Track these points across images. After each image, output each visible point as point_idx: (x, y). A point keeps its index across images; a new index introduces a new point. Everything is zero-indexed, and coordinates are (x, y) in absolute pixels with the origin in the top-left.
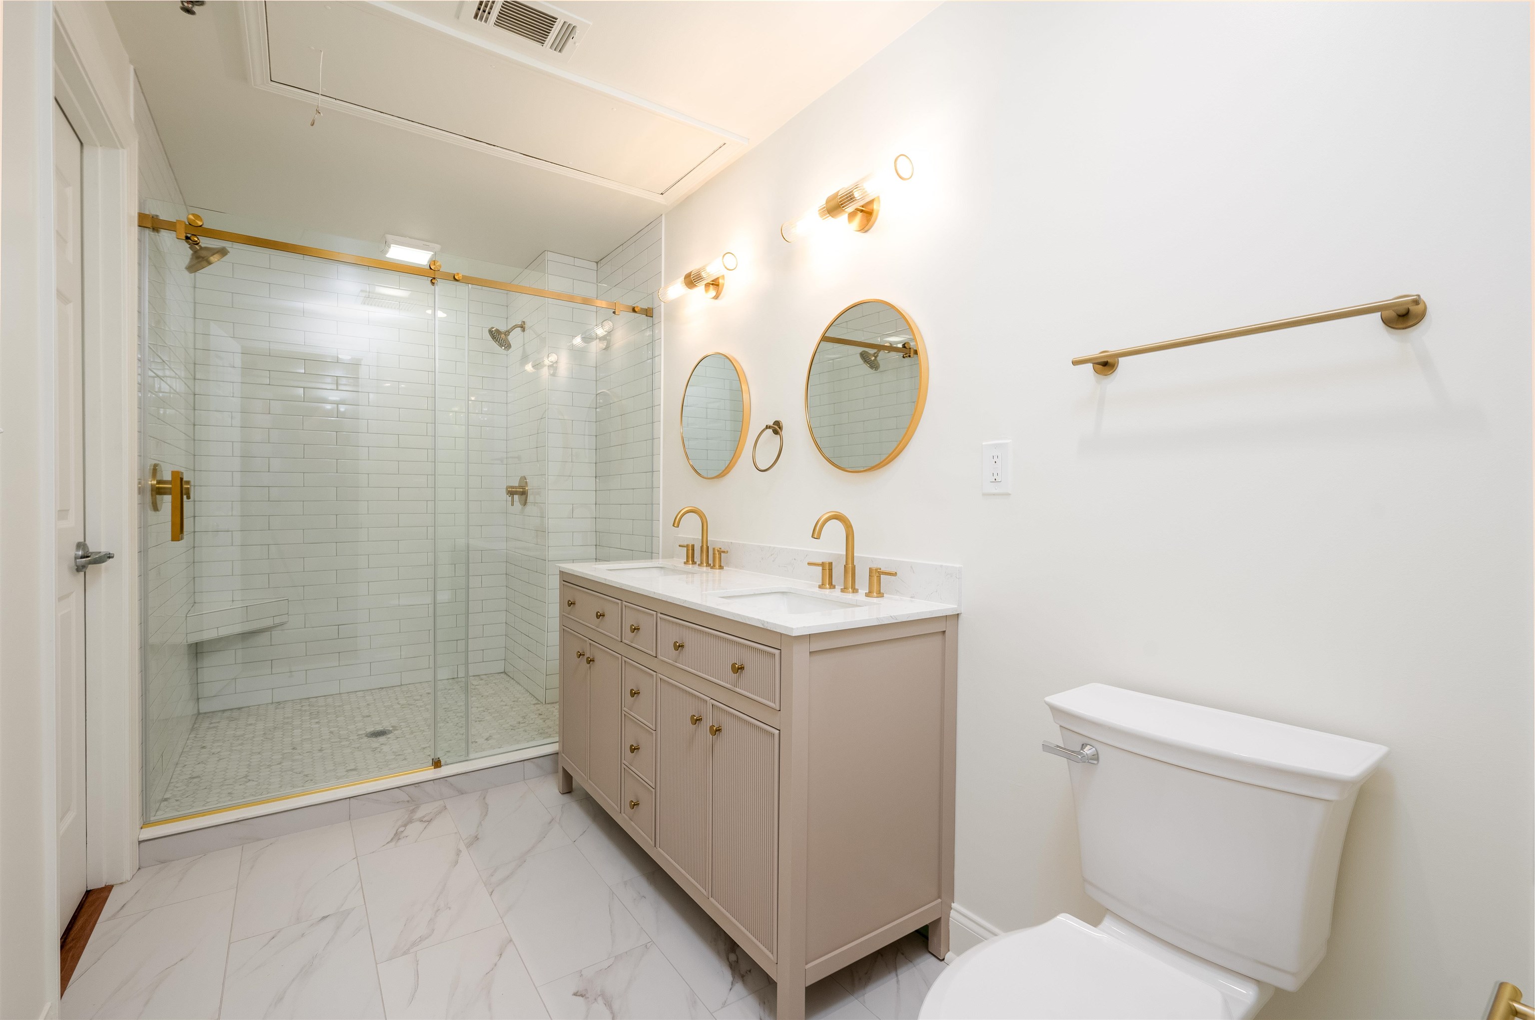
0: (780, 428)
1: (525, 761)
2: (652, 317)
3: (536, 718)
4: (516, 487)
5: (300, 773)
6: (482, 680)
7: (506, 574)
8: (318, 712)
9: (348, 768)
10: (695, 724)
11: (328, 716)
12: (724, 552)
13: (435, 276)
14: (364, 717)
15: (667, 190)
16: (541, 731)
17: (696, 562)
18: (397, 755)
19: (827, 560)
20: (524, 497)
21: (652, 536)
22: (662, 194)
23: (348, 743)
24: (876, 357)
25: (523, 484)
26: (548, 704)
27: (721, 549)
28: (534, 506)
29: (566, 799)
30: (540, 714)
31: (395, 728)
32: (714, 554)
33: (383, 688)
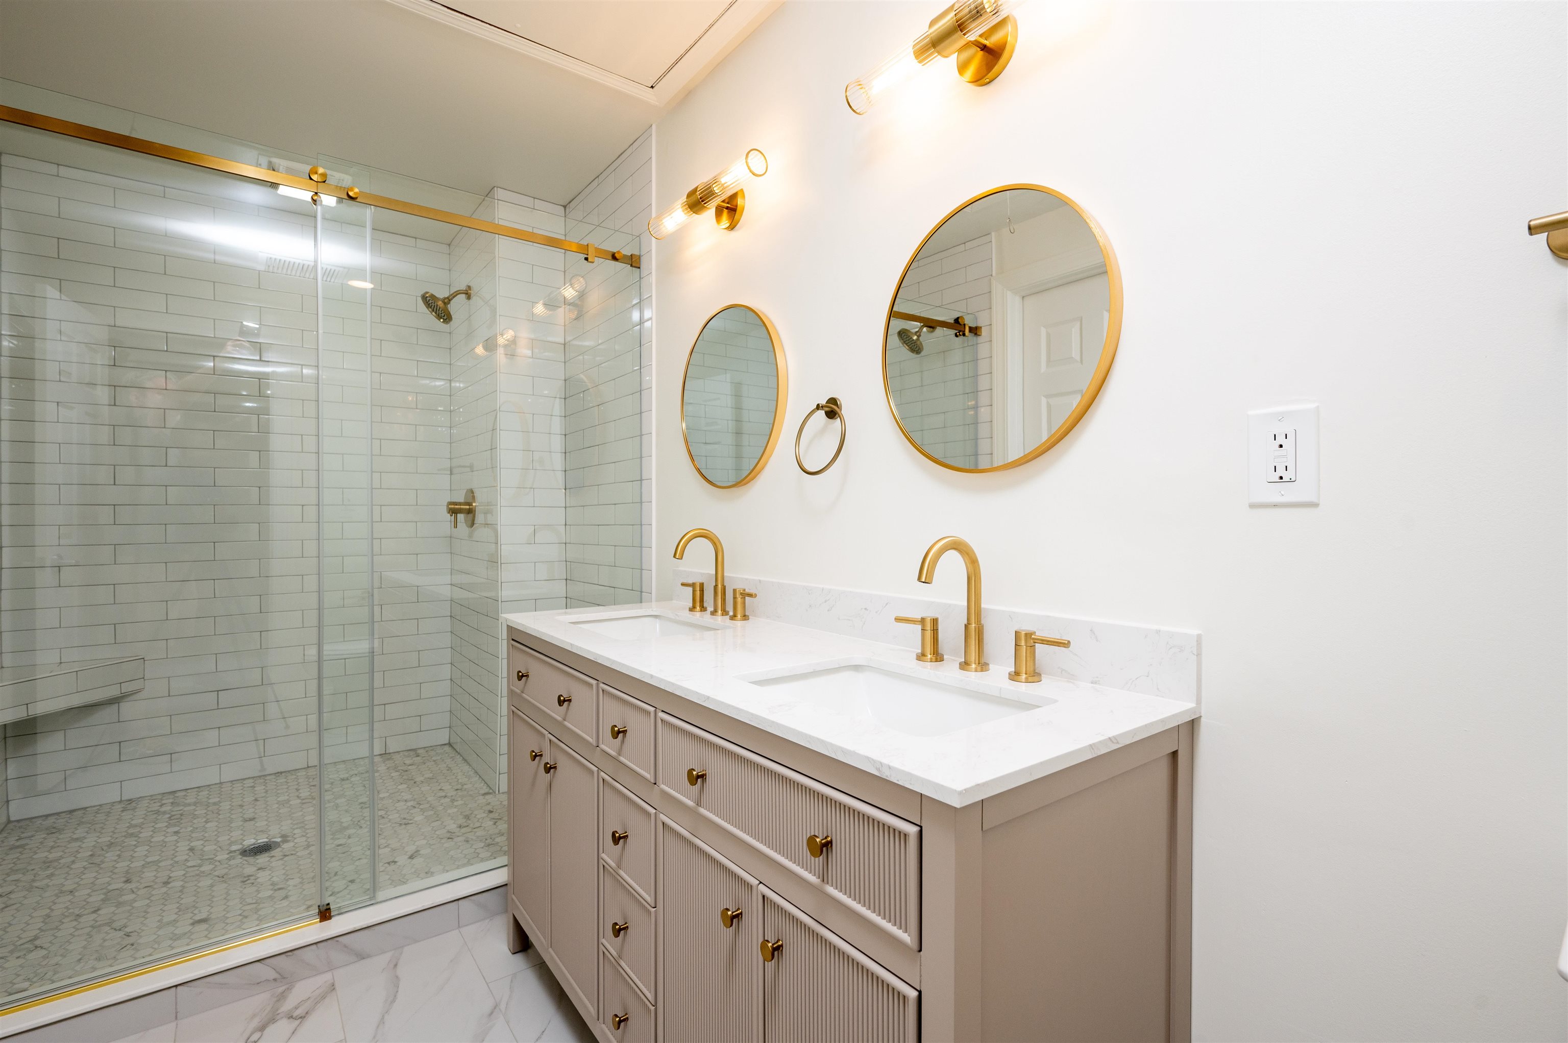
0: (838, 408)
1: (460, 902)
2: (639, 268)
3: (483, 818)
4: (460, 504)
5: (120, 930)
6: (418, 756)
7: (451, 616)
8: (181, 815)
9: (197, 918)
10: (731, 925)
11: (195, 821)
12: (750, 595)
13: (317, 190)
14: (245, 820)
15: (660, 79)
16: (489, 841)
17: (706, 608)
18: (276, 890)
19: (929, 614)
20: (470, 516)
21: (640, 568)
22: (652, 87)
23: (211, 867)
24: (919, 336)
25: (470, 501)
26: (503, 793)
27: (744, 590)
28: (488, 527)
29: (519, 957)
30: (491, 812)
31: (285, 838)
32: (735, 598)
33: (281, 773)
